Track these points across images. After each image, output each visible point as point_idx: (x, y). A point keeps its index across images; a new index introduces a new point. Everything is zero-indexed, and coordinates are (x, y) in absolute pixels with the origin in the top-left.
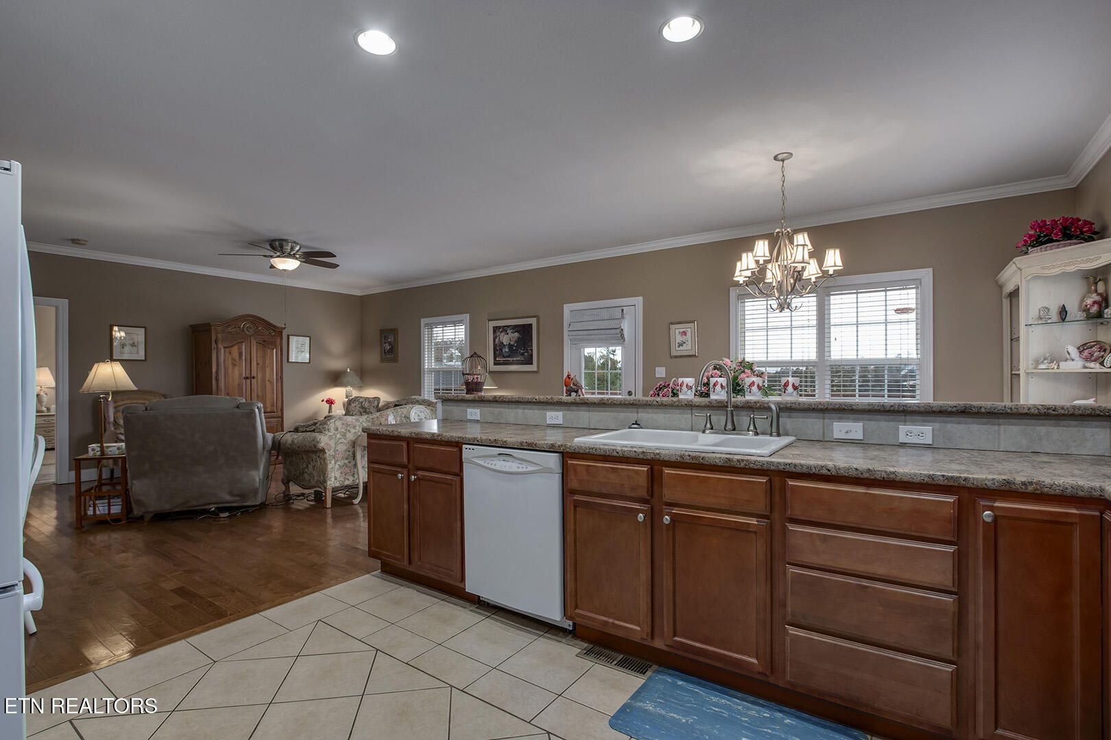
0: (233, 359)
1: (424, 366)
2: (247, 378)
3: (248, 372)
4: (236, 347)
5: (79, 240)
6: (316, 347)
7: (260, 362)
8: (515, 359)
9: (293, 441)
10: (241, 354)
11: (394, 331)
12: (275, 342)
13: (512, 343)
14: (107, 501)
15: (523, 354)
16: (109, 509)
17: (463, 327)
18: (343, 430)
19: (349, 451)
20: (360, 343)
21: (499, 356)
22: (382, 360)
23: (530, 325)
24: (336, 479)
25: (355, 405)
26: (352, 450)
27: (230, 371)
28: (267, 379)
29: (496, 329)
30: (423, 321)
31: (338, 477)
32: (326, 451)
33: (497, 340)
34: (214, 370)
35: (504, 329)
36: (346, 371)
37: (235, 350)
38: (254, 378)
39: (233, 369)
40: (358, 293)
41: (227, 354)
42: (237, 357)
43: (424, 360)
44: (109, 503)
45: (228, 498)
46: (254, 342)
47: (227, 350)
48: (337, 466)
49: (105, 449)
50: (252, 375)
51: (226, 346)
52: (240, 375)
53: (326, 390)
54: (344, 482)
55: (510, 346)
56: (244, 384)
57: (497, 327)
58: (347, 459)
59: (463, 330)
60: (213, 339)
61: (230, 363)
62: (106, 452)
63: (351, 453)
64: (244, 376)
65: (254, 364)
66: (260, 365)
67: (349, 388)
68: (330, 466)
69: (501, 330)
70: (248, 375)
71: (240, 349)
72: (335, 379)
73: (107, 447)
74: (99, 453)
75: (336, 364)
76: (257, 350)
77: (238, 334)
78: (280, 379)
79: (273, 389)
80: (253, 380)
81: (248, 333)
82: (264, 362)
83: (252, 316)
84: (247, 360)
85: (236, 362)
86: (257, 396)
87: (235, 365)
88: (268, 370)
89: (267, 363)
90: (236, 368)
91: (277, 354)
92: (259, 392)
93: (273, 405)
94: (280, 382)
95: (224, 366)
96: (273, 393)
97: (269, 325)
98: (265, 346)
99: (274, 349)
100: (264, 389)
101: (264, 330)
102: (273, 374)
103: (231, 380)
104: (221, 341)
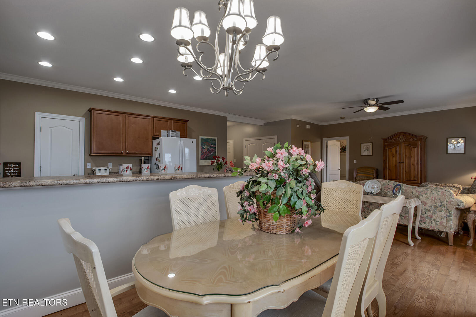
0: (393, 154)
4: (394, 148)
7: (408, 155)
12: (417, 144)
27: (391, 160)
34: (384, 159)
37: (394, 150)
39: (392, 158)
41: (390, 152)
50: (403, 161)
51: (389, 148)
52: (396, 161)
56: (398, 164)
61: (391, 156)
64: (398, 162)
65: (404, 155)
70: (400, 161)
71: (396, 149)
76: (405, 148)
77: (396, 142)
78: (420, 164)
79: (415, 169)
80: (403, 164)
81: (401, 141)
82: (410, 154)
83: (403, 133)
84: (400, 154)
85: (394, 155)
86: (405, 171)
87: (394, 157)
88: (412, 159)
89: (412, 155)
90: (394, 159)
91: (418, 150)
92: (406, 170)
93: (415, 177)
94: (420, 165)
95: (388, 157)
96: (415, 171)
97: (413, 136)
98: (410, 146)
99: (416, 148)
100: (410, 168)
101: (410, 139)
102: (415, 161)
103: (391, 163)
104: (386, 146)
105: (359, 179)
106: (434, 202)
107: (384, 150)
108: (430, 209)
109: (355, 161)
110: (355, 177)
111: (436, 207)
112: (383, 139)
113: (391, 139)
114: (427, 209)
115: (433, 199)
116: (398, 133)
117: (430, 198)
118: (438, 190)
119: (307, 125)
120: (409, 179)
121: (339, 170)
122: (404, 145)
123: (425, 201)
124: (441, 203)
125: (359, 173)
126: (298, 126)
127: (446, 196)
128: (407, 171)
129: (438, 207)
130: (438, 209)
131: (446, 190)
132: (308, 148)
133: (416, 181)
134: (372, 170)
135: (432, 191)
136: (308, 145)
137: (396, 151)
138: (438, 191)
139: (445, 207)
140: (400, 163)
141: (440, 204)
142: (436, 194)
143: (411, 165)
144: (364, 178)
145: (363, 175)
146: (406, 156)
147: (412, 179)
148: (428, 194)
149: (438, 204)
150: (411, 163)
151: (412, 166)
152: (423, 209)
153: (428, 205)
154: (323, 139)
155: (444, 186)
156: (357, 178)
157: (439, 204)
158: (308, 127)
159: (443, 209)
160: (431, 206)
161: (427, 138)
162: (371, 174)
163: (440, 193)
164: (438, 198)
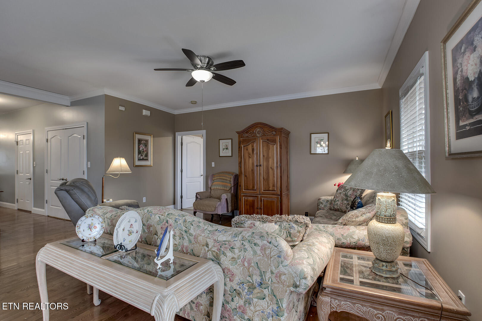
3: (258, 162)
4: (250, 146)
7: (265, 155)
12: (276, 139)
27: (247, 161)
28: (270, 167)
30: (400, 92)
33: (459, 79)
34: (239, 161)
36: (355, 160)
39: (249, 160)
42: (251, 151)
50: (260, 164)
51: (245, 145)
52: (253, 164)
60: (238, 142)
61: (247, 156)
64: (255, 164)
65: (261, 156)
66: (266, 157)
70: (257, 164)
71: (253, 146)
76: (264, 146)
77: (253, 137)
78: (279, 167)
79: (274, 174)
80: (260, 167)
81: (258, 135)
82: (268, 154)
83: (261, 123)
84: (257, 153)
85: (250, 155)
86: (263, 178)
87: (250, 157)
88: (270, 160)
89: (270, 155)
90: (251, 160)
91: (277, 148)
92: (264, 176)
93: (274, 186)
94: (279, 169)
95: (244, 158)
96: (274, 177)
97: (272, 128)
98: (269, 143)
99: (275, 145)
100: (268, 173)
101: (269, 132)
102: (274, 163)
103: (247, 167)
104: (242, 143)
105: (215, 189)
106: (248, 273)
107: (239, 147)
108: (241, 290)
109: (213, 164)
110: (210, 186)
111: (252, 287)
112: (238, 133)
113: (247, 133)
114: (235, 290)
115: (246, 264)
116: (255, 123)
117: (240, 260)
118: (256, 241)
119: (143, 110)
120: (267, 189)
121: (202, 175)
122: (262, 141)
123: (231, 267)
124: (261, 276)
125: (215, 181)
126: (122, 108)
127: (271, 258)
128: (265, 178)
129: (255, 288)
130: (256, 291)
131: (270, 243)
132: (146, 145)
133: (275, 191)
134: (230, 176)
135: (244, 243)
136: (147, 141)
137: (253, 150)
138: (255, 244)
139: (269, 288)
140: (257, 166)
141: (259, 280)
142: (252, 253)
143: (270, 168)
144: (221, 187)
145: (219, 183)
146: (263, 156)
147: (271, 189)
148: (236, 251)
149: (255, 277)
150: (270, 166)
151: (270, 170)
152: (228, 288)
153: (237, 279)
154: (177, 133)
155: (278, 221)
156: (212, 188)
157: (257, 279)
158: (145, 112)
159: (266, 292)
160: (243, 283)
161: (290, 132)
162: (228, 182)
163: (258, 249)
164: (254, 263)
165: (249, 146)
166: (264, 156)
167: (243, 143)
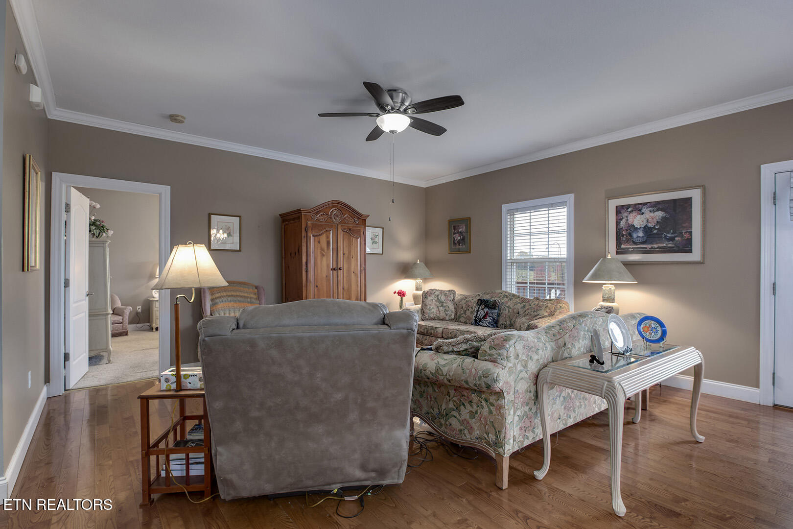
0: (322, 249)
1: (506, 256)
2: (334, 269)
3: (335, 263)
4: (324, 236)
5: (177, 116)
6: (388, 238)
7: (346, 252)
8: (656, 246)
9: (438, 369)
10: (328, 243)
11: (467, 221)
12: (360, 231)
13: (650, 225)
14: (183, 456)
15: (672, 239)
16: (188, 470)
17: (565, 210)
18: (524, 358)
19: (530, 392)
20: (426, 235)
21: (627, 241)
22: (452, 251)
23: (688, 201)
24: (514, 440)
25: (431, 298)
26: (533, 388)
27: (319, 262)
28: (352, 270)
29: (619, 210)
30: (505, 207)
31: (517, 436)
32: (505, 394)
33: (623, 224)
34: (304, 260)
35: (638, 208)
36: (415, 263)
37: (323, 239)
38: (340, 269)
39: (322, 259)
40: (423, 184)
41: (316, 243)
42: (324, 245)
43: (506, 250)
44: (188, 458)
45: (359, 474)
46: (340, 231)
47: (316, 238)
48: (517, 418)
49: (183, 379)
50: (339, 267)
51: (315, 234)
52: (328, 266)
53: (397, 281)
54: (522, 442)
55: (647, 230)
56: (332, 273)
57: (623, 206)
58: (528, 404)
59: (565, 214)
60: (303, 227)
61: (319, 253)
62: (183, 384)
63: (532, 394)
64: (331, 267)
65: (341, 253)
66: (346, 256)
67: (419, 281)
68: (509, 419)
69: (629, 210)
70: (335, 266)
71: (328, 237)
72: (406, 270)
73: (186, 376)
74: (174, 386)
75: (406, 256)
76: (343, 237)
77: (328, 223)
79: (358, 281)
80: (340, 271)
81: (335, 220)
82: (350, 252)
83: (338, 202)
84: (334, 249)
85: (324, 251)
87: (323, 255)
88: (353, 261)
89: (353, 253)
90: (324, 259)
91: (361, 243)
92: (345, 285)
94: (363, 274)
96: (358, 286)
98: (350, 235)
103: (319, 271)
104: (310, 229)
113: (317, 214)
116: (329, 201)
128: (346, 287)
143: (352, 272)
151: (353, 276)
154: (56, 176)
165: (321, 236)
166: (344, 254)
167: (312, 229)
